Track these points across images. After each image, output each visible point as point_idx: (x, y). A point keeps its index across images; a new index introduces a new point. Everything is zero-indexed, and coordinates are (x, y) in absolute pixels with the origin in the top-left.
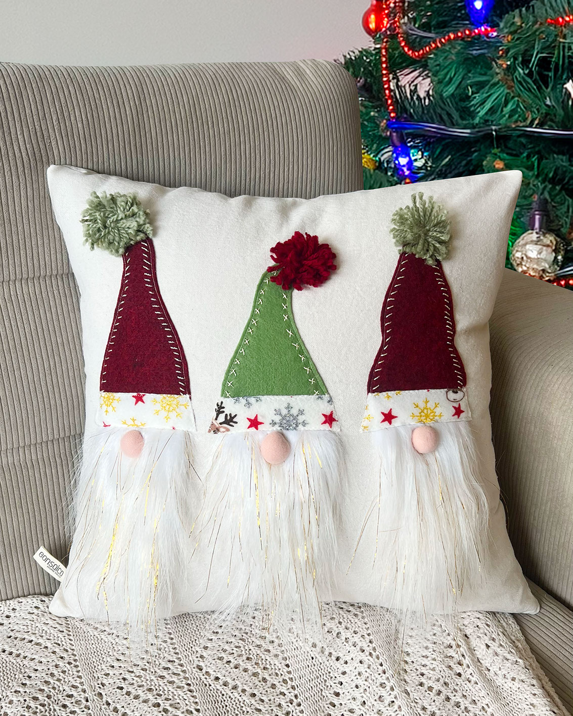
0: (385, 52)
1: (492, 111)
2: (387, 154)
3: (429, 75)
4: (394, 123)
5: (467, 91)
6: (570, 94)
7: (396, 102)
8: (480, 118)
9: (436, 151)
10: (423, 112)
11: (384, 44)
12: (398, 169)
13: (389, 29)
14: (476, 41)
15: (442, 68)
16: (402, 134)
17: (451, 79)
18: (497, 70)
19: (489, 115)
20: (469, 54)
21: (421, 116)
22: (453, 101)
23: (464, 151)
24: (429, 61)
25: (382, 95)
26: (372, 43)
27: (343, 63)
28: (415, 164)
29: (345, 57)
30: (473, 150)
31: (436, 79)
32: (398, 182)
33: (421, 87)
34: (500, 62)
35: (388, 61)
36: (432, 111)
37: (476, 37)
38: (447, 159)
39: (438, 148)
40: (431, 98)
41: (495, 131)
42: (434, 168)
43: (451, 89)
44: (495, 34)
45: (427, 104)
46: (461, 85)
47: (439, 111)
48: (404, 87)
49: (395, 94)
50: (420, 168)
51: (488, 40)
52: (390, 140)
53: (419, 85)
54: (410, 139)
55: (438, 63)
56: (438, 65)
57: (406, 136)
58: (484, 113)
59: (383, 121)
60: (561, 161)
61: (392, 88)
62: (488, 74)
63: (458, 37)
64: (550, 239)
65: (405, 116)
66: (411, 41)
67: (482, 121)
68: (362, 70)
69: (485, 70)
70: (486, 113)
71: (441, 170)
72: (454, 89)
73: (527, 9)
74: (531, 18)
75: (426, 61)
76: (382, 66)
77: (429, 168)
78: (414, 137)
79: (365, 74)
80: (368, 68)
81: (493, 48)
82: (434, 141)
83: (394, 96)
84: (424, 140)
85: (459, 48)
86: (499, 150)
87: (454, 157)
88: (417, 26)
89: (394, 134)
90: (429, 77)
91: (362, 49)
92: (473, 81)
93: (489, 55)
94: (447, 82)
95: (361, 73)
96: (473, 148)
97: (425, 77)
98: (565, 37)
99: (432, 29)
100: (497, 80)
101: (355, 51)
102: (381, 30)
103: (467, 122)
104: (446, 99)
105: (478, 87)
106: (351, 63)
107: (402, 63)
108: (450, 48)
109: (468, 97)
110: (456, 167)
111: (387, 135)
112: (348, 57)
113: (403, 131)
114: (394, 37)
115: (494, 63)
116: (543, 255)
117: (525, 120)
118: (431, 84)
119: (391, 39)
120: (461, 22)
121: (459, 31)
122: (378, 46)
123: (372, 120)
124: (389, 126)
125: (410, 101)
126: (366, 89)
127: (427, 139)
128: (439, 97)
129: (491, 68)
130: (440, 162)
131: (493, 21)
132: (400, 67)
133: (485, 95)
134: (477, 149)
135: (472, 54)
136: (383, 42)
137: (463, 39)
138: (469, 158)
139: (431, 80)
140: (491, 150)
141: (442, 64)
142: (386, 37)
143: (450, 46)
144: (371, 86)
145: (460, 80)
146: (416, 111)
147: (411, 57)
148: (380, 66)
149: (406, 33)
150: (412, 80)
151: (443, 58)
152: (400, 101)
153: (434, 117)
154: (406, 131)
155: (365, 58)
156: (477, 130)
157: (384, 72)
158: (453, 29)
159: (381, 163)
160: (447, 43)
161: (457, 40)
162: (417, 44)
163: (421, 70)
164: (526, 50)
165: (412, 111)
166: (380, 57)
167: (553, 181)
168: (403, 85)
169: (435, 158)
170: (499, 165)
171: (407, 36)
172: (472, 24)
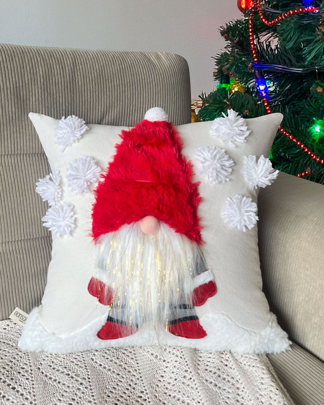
0: (251, 22)
1: (315, 57)
2: (252, 83)
3: (278, 36)
4: (257, 65)
5: (300, 46)
7: (257, 52)
8: (309, 62)
9: (282, 81)
10: (274, 58)
11: (251, 17)
12: (259, 92)
13: (253, 8)
14: (306, 15)
15: (285, 32)
16: (261, 71)
17: (291, 38)
18: (319, 33)
19: (313, 60)
20: (301, 23)
21: (273, 60)
22: (292, 52)
23: (299, 82)
24: (277, 27)
25: (249, 48)
26: (243, 16)
27: (226, 28)
28: (269, 89)
29: (227, 25)
30: (304, 81)
31: (282, 38)
32: (259, 100)
33: (272, 43)
34: (320, 28)
35: (253, 27)
36: (279, 57)
37: (306, 13)
38: (288, 87)
39: (283, 79)
40: (279, 49)
41: (318, 69)
42: (281, 91)
43: (291, 44)
44: (317, 11)
45: (276, 53)
46: (297, 42)
47: (283, 57)
48: (263, 43)
49: (257, 47)
50: (272, 92)
51: (313, 14)
52: (254, 75)
53: (271, 42)
54: (266, 75)
55: (283, 28)
56: (283, 30)
57: (264, 73)
58: (311, 58)
59: (250, 63)
61: (255, 43)
62: (313, 35)
63: (295, 13)
65: (263, 60)
66: (266, 15)
67: (309, 63)
68: (237, 32)
69: (311, 32)
70: (312, 59)
71: (285, 93)
72: (293, 44)
75: (276, 27)
76: (249, 30)
77: (277, 92)
78: (268, 73)
79: (239, 35)
80: (241, 31)
81: (316, 20)
82: (280, 76)
83: (256, 49)
84: (274, 75)
85: (296, 19)
86: (320, 81)
87: (293, 85)
88: (270, 6)
89: (257, 71)
90: (277, 37)
91: (237, 20)
92: (304, 39)
93: (314, 24)
94: (288, 40)
95: (237, 34)
96: (304, 79)
97: (275, 37)
99: (280, 8)
100: (319, 39)
101: (233, 21)
102: (249, 8)
103: (300, 64)
104: (288, 50)
105: (307, 43)
106: (231, 28)
107: (261, 29)
108: (290, 20)
109: (301, 50)
110: (294, 91)
111: (252, 72)
112: (229, 25)
113: (262, 69)
114: (256, 13)
115: (316, 29)
118: (279, 41)
119: (255, 14)
120: (297, 4)
121: (295, 9)
122: (247, 18)
123: (243, 63)
124: (253, 66)
125: (266, 51)
126: (240, 44)
127: (276, 74)
128: (283, 49)
129: (315, 31)
130: (284, 88)
131: (316, 3)
132: (260, 31)
133: (311, 48)
134: (307, 80)
135: (303, 23)
136: (250, 16)
137: (298, 14)
138: (302, 86)
139: (279, 39)
140: (315, 81)
141: (285, 29)
142: (252, 13)
143: (290, 18)
144: (243, 42)
145: (296, 39)
146: (269, 57)
147: (267, 25)
148: (248, 30)
149: (264, 10)
150: (267, 39)
151: (286, 25)
152: (260, 51)
153: (281, 61)
154: (264, 70)
155: (239, 26)
156: (306, 69)
157: (251, 34)
158: (292, 8)
159: (248, 89)
160: (288, 17)
161: (295, 15)
162: (270, 17)
163: (273, 32)
165: (267, 57)
166: (248, 25)
168: (262, 42)
169: (281, 86)
170: (320, 90)
171: (264, 13)
172: (304, 5)
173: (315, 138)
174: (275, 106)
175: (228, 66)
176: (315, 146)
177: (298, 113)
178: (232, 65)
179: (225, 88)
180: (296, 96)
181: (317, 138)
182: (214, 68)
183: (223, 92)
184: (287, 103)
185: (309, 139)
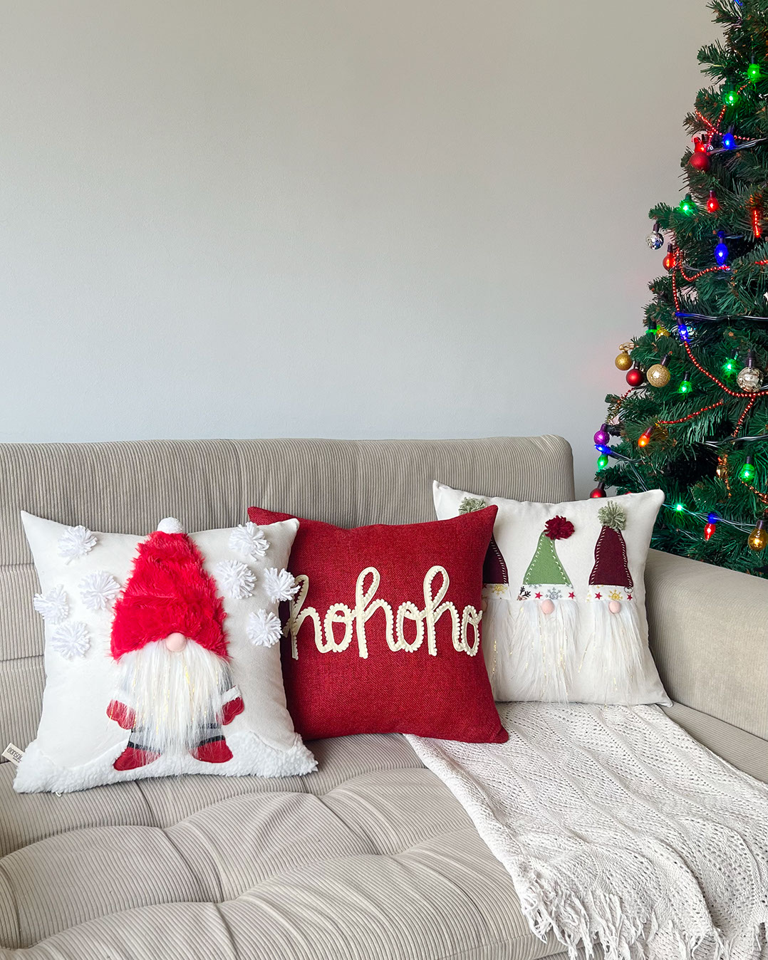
0: (674, 278)
1: (728, 307)
2: (675, 329)
4: (679, 314)
5: (715, 298)
6: (766, 299)
7: (679, 303)
8: (722, 311)
9: (699, 327)
10: (693, 308)
12: (680, 336)
13: (676, 267)
15: (703, 286)
16: (683, 319)
17: (707, 291)
18: (730, 287)
19: (726, 310)
21: (692, 310)
22: (708, 303)
23: (714, 328)
24: (696, 283)
25: (673, 300)
26: (668, 274)
27: (653, 283)
28: (689, 334)
29: (654, 280)
31: (700, 292)
33: (692, 295)
34: (731, 283)
35: (676, 283)
36: (697, 307)
38: (705, 332)
39: (701, 326)
40: (697, 301)
41: (729, 317)
42: (699, 336)
43: (707, 297)
44: (729, 269)
45: (695, 304)
46: (712, 295)
47: (701, 307)
50: (692, 336)
51: (725, 272)
52: (677, 322)
54: (686, 322)
55: (700, 284)
57: (685, 320)
58: (723, 309)
59: (673, 312)
60: (762, 332)
61: (678, 296)
62: (726, 289)
64: (756, 371)
65: (684, 310)
66: (687, 272)
68: (663, 287)
69: (724, 287)
71: (702, 337)
72: (709, 297)
73: (745, 257)
74: (747, 261)
75: (694, 283)
76: (672, 285)
77: (696, 336)
78: (689, 320)
79: (664, 289)
80: (666, 286)
81: (728, 276)
82: (699, 323)
83: (679, 300)
84: (694, 322)
85: (711, 276)
86: (731, 327)
87: (709, 330)
88: (690, 265)
89: (679, 319)
90: (696, 291)
91: (663, 276)
92: (718, 293)
93: (726, 280)
94: (705, 293)
96: (718, 326)
97: (694, 291)
98: (764, 271)
99: (698, 266)
100: (730, 292)
101: (659, 277)
102: (672, 267)
103: (715, 313)
104: (704, 302)
105: (721, 296)
106: (657, 283)
110: (710, 336)
111: (675, 319)
112: (656, 280)
113: (683, 317)
114: (679, 270)
115: (728, 284)
116: (753, 380)
117: (744, 312)
118: (697, 294)
120: (712, 263)
121: (711, 267)
122: (671, 275)
123: (667, 312)
124: (676, 315)
125: (686, 302)
126: (665, 296)
128: (701, 301)
129: (727, 286)
131: (728, 263)
132: (681, 285)
133: (724, 300)
134: (720, 326)
135: (717, 279)
136: (673, 273)
137: (713, 272)
138: (716, 331)
140: (727, 327)
142: (675, 271)
143: (707, 275)
144: (667, 295)
145: (712, 292)
146: (689, 307)
147: (687, 281)
149: (684, 268)
150: (688, 292)
151: (703, 281)
152: (682, 302)
153: (699, 311)
154: (685, 318)
155: (664, 281)
156: (720, 317)
157: (674, 288)
158: (708, 266)
159: (672, 333)
160: (705, 274)
161: (710, 272)
162: (690, 274)
163: (692, 287)
164: (745, 277)
165: (687, 307)
166: (672, 281)
167: (758, 343)
168: (683, 295)
169: (700, 331)
170: (731, 334)
171: (685, 270)
172: (717, 264)
173: (727, 374)
174: (693, 348)
175: (655, 315)
176: (728, 381)
177: (713, 354)
178: (659, 314)
179: (652, 333)
180: (711, 340)
181: (729, 374)
182: (644, 316)
183: (651, 336)
184: (704, 346)
185: (722, 375)
